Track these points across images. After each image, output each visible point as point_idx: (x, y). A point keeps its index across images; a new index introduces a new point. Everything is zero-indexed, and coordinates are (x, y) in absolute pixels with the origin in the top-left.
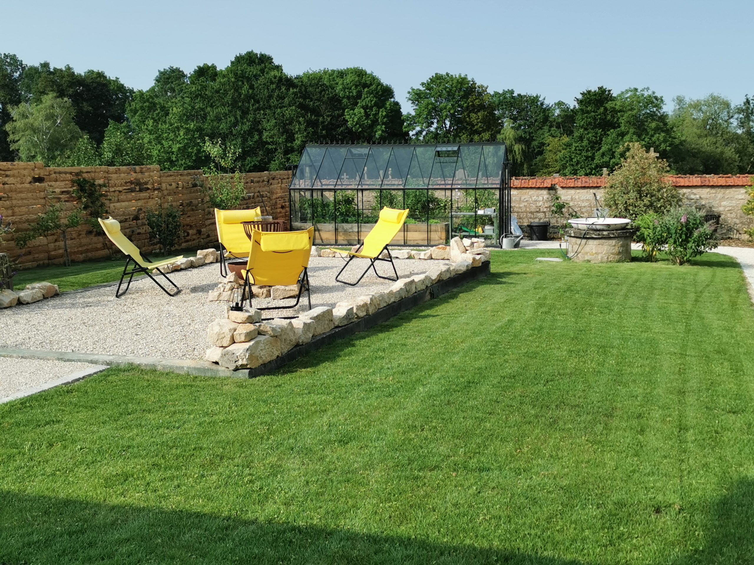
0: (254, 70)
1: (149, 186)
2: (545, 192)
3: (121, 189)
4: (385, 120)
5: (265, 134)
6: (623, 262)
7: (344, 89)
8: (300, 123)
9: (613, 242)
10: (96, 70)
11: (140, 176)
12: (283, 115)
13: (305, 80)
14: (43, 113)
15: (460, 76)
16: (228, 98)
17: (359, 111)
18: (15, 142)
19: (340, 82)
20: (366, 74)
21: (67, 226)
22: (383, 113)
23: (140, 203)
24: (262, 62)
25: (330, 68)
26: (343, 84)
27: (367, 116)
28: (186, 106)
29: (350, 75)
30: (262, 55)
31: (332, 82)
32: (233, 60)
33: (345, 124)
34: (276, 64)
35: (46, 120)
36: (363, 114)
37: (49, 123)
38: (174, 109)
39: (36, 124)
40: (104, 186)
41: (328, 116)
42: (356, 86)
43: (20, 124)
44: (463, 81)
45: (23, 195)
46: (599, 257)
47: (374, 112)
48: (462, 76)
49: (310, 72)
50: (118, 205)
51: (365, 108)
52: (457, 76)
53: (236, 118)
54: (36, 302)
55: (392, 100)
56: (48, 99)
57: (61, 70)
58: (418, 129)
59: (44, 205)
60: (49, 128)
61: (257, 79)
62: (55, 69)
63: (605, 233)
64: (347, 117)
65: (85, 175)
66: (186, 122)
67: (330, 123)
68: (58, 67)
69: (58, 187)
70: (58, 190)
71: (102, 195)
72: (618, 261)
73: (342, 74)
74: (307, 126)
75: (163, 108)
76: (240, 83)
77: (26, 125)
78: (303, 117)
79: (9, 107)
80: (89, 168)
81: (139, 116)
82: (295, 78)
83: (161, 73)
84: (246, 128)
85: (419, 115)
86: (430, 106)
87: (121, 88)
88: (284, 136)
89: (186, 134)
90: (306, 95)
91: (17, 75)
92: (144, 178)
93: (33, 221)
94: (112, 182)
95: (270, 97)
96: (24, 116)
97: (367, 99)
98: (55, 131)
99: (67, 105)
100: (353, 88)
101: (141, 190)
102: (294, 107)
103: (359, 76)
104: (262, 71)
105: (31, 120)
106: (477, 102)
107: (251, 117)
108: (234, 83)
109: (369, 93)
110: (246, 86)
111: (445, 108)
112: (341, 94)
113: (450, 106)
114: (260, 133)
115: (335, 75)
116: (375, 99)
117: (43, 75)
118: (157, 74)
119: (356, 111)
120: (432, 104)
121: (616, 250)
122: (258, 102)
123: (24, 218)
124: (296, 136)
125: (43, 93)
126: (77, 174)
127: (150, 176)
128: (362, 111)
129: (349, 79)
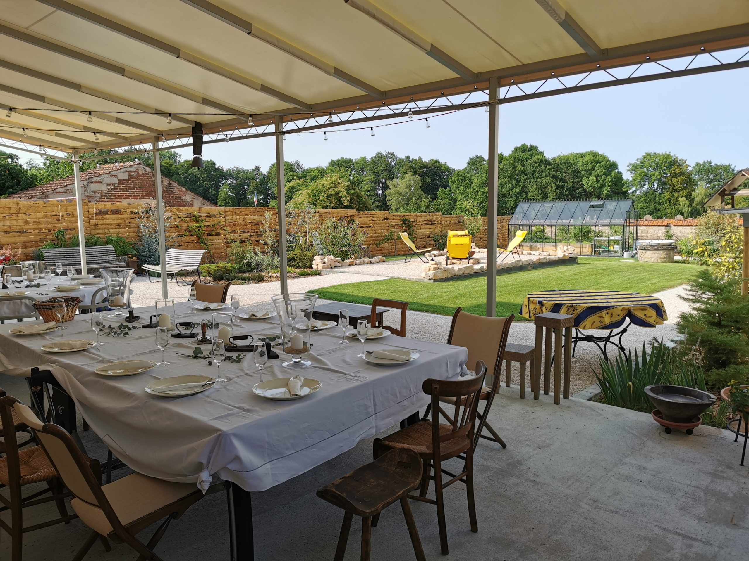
0: (526, 155)
1: (436, 222)
2: (663, 228)
3: (422, 223)
4: (610, 183)
5: (530, 194)
6: (666, 262)
7: (583, 165)
8: (552, 187)
9: (661, 252)
10: (434, 159)
11: (431, 217)
12: (541, 183)
13: (558, 160)
14: (405, 184)
15: (666, 153)
16: (508, 174)
17: (592, 178)
18: (390, 200)
19: (581, 161)
20: (599, 155)
21: (397, 239)
22: (609, 179)
23: (431, 230)
24: (531, 150)
25: (575, 152)
26: (582, 162)
27: (598, 181)
28: (483, 178)
29: (588, 156)
30: (531, 146)
31: (575, 161)
32: (513, 150)
33: (582, 187)
34: (540, 151)
35: (406, 188)
36: (595, 180)
37: (407, 190)
38: (476, 180)
39: (401, 191)
40: (414, 222)
41: (571, 182)
42: (591, 163)
43: (392, 191)
44: (667, 156)
45: (379, 225)
46: (653, 260)
47: (603, 179)
48: (668, 153)
49: (562, 155)
50: (420, 230)
51: (596, 177)
52: (664, 153)
53: (512, 185)
54: (376, 263)
55: (617, 171)
56: (408, 176)
57: (416, 160)
58: (634, 189)
59: (388, 230)
60: (407, 193)
61: (527, 161)
62: (413, 159)
63: (656, 247)
64: (584, 183)
65: (406, 217)
66: (483, 188)
67: (572, 187)
68: (414, 158)
69: (394, 222)
70: (394, 224)
71: (413, 226)
72: (664, 262)
73: (582, 156)
74: (557, 189)
75: (470, 180)
76: (516, 164)
77: (395, 191)
78: (555, 183)
79: (388, 182)
80: (408, 214)
81: (456, 185)
82: (552, 159)
83: (470, 159)
84: (518, 190)
85: (634, 180)
86: (643, 174)
87: (448, 169)
88: (541, 195)
89: (482, 194)
90: (557, 170)
91: (393, 163)
92: (434, 218)
93: (383, 236)
94: (418, 220)
95: (534, 171)
96: (395, 186)
97: (599, 170)
98: (410, 194)
99: (418, 179)
100: (590, 164)
101: (431, 224)
102: (548, 178)
103: (594, 156)
104: (531, 156)
105: (398, 188)
106: (678, 171)
107: (521, 184)
108: (512, 164)
109: (600, 166)
110: (520, 165)
111: (654, 175)
112: (581, 168)
113: (657, 173)
114: (527, 193)
115: (578, 156)
116: (604, 170)
117: (406, 163)
118: (469, 159)
119: (590, 179)
120: (645, 172)
121: (663, 256)
122: (526, 175)
123: (380, 235)
124: (549, 195)
125: (406, 173)
126: (403, 217)
127: (437, 218)
128: (595, 178)
129: (586, 159)
